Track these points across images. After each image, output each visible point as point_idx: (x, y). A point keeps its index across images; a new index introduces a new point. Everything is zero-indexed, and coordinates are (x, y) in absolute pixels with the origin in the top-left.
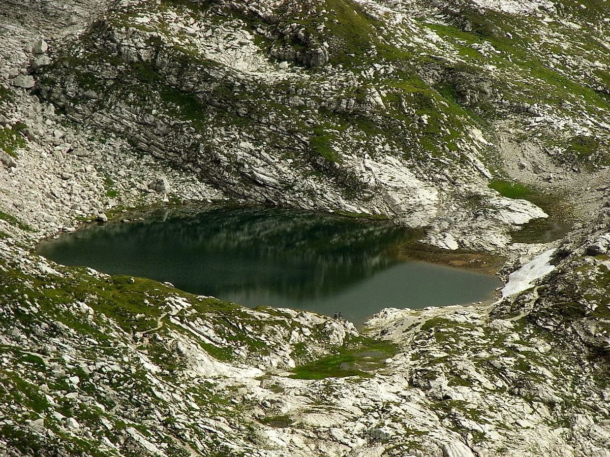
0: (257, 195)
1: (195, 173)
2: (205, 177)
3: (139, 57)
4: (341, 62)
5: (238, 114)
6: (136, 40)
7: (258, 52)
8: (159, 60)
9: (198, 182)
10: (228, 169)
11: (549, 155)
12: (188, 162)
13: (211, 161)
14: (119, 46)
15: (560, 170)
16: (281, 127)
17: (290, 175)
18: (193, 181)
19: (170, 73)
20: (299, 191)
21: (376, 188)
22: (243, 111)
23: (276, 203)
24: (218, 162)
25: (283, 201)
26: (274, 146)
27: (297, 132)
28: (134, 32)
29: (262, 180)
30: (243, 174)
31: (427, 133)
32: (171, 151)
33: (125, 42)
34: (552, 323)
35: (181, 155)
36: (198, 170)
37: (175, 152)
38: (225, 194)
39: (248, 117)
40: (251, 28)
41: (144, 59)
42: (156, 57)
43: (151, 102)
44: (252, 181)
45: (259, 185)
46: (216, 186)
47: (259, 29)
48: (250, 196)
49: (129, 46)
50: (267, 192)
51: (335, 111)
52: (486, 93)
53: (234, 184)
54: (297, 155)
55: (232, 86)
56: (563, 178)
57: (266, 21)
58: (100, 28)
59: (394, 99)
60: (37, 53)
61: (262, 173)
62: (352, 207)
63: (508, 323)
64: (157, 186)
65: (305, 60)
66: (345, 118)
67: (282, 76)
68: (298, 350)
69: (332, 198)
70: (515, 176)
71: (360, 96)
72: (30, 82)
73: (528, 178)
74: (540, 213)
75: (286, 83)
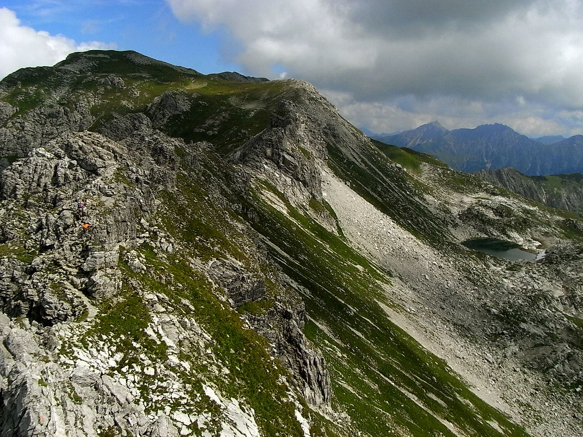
0: (493, 237)
3: (475, 214)
4: (507, 217)
6: (475, 211)
7: (494, 214)
9: (484, 234)
10: (489, 232)
11: (541, 234)
12: (483, 231)
14: (472, 212)
19: (480, 217)
21: (513, 237)
22: (491, 223)
23: (496, 238)
24: (487, 231)
25: (498, 238)
26: (496, 229)
27: (500, 227)
30: (491, 233)
31: (521, 229)
34: (548, 264)
35: (481, 229)
42: (478, 214)
43: (477, 221)
51: (506, 224)
52: (530, 223)
53: (490, 235)
54: (500, 231)
55: (490, 219)
56: (544, 238)
57: (495, 209)
58: (469, 209)
59: (515, 223)
60: (459, 212)
61: (494, 234)
62: (509, 240)
63: (540, 264)
64: (478, 234)
65: (501, 216)
66: (508, 226)
67: (498, 218)
68: (507, 265)
69: (506, 238)
70: (535, 237)
71: (510, 222)
72: (458, 216)
73: (537, 237)
74: (540, 244)
75: (498, 219)
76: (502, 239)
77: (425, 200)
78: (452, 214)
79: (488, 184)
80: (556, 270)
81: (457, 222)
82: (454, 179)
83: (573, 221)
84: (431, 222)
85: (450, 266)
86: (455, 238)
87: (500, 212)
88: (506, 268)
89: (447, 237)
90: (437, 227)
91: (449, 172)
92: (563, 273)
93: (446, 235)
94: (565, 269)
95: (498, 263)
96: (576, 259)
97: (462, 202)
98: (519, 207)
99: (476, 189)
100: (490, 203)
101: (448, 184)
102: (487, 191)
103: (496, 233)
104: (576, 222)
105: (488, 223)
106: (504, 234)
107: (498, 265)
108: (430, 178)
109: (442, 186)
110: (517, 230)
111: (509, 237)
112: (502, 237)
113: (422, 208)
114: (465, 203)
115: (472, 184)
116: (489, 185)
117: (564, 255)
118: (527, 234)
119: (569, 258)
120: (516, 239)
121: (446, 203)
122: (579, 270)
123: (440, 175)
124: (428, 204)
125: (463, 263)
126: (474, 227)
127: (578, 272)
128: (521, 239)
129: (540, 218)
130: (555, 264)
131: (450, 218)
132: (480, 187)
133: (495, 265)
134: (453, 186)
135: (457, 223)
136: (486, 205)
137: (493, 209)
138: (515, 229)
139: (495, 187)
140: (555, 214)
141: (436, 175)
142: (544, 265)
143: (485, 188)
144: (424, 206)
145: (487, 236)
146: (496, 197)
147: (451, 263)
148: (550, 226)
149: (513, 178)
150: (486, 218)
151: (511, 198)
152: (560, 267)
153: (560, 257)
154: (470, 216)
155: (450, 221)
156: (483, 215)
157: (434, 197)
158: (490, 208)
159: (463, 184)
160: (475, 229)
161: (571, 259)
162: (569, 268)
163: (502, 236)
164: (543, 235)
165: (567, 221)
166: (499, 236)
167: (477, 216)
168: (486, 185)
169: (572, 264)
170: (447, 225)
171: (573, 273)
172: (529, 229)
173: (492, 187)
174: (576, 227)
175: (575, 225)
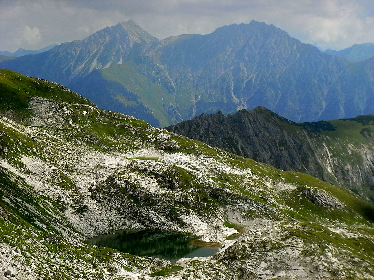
0: (154, 226)
1: (136, 220)
2: (139, 221)
3: (122, 186)
4: (182, 188)
5: (150, 202)
6: (121, 181)
7: (158, 185)
8: (128, 187)
9: (137, 223)
10: (146, 219)
11: (241, 215)
12: (134, 217)
13: (141, 217)
14: (116, 183)
15: (244, 220)
16: (162, 206)
17: (164, 220)
18: (136, 222)
19: (131, 191)
20: (166, 225)
21: (189, 224)
22: (151, 202)
23: (159, 229)
24: (143, 217)
25: (161, 228)
26: (160, 212)
27: (167, 208)
28: (121, 179)
29: (156, 222)
30: (150, 220)
31: (206, 209)
32: (129, 213)
33: (118, 182)
34: (227, 261)
35: (132, 214)
36: (137, 219)
37: (131, 214)
38: (145, 226)
39: (153, 204)
40: (156, 178)
41: (123, 187)
42: (127, 186)
43: (124, 199)
44: (152, 222)
46: (142, 224)
47: (158, 178)
48: (152, 227)
49: (119, 183)
50: (157, 226)
51: (179, 201)
52: (224, 197)
53: (147, 223)
54: (167, 215)
55: (148, 195)
56: (245, 222)
57: (161, 176)
58: (111, 178)
59: (197, 199)
60: (93, 185)
61: (156, 220)
62: (181, 230)
63: (215, 261)
64: (125, 224)
65: (171, 187)
66: (182, 204)
67: (164, 192)
68: (153, 269)
69: (176, 227)
70: (231, 221)
71: (186, 197)
72: (90, 194)
73: (235, 222)
74: (236, 232)
75: (165, 194)
76: (168, 229)
77: (22, 165)
78: (78, 191)
79: (161, 132)
80: (241, 270)
81: (85, 204)
82: (95, 125)
83: (309, 190)
84: (28, 205)
85: (30, 271)
86: (75, 231)
87: (169, 181)
88: (150, 272)
89: (60, 230)
90: (39, 214)
91: (84, 113)
92: (251, 273)
93: (56, 228)
94: (256, 267)
95: (136, 265)
96: (277, 249)
97: (99, 166)
98: (212, 171)
99: (137, 142)
100: (153, 165)
101: (81, 136)
102: (157, 145)
103: (159, 218)
104: (315, 191)
105: (145, 201)
106: (172, 220)
107: (136, 269)
108: (47, 127)
109: (68, 139)
110: (198, 211)
111: (182, 224)
112: (170, 226)
113: (13, 179)
114: (106, 168)
115: (128, 133)
116: (161, 134)
117: (258, 243)
118: (216, 217)
119: (265, 247)
120: (195, 227)
121: (67, 171)
122: (279, 266)
123: (67, 120)
124: (28, 172)
125: (61, 266)
126: (119, 211)
127: (277, 270)
128: (204, 227)
129: (248, 188)
130: (238, 260)
131: (73, 196)
132: (145, 138)
133: (129, 270)
134: (91, 139)
135: (85, 206)
136: (145, 170)
137: (156, 176)
138: (195, 208)
139: (172, 138)
140: (281, 181)
141: (60, 119)
142: (221, 263)
143: (154, 139)
144: (18, 177)
145: (140, 226)
146: (172, 155)
147: (33, 266)
148: (266, 201)
149: (267, 129)
150: (141, 192)
151: (202, 156)
152: (248, 265)
153: (250, 247)
154: (112, 191)
155: (71, 202)
156: (135, 187)
157: (43, 159)
158: (152, 173)
159: (112, 134)
160: (121, 214)
161: (268, 248)
162: (264, 265)
163: (170, 223)
164: (244, 217)
165: (300, 192)
166: (163, 224)
167: (124, 190)
168: (155, 134)
169: (269, 258)
170: (63, 209)
171: (268, 272)
172: (221, 209)
173: (166, 136)
174: (315, 200)
175: (313, 197)
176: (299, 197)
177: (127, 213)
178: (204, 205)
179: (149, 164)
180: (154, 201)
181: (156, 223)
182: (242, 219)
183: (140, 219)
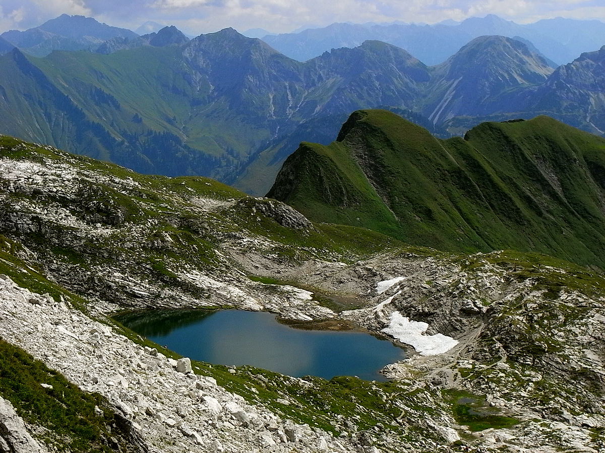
0: (139, 304)
1: (96, 296)
2: (103, 297)
3: (30, 230)
5: (103, 256)
6: (25, 220)
7: (77, 220)
8: (43, 231)
9: (101, 301)
10: (117, 290)
11: (270, 259)
12: (89, 290)
13: (105, 287)
14: (16, 224)
16: (131, 261)
17: (154, 289)
18: (97, 300)
19: (53, 237)
20: (165, 298)
21: (208, 290)
22: (106, 255)
23: (155, 307)
24: (110, 287)
25: (158, 305)
26: (133, 273)
27: (142, 263)
28: (22, 215)
29: (140, 294)
30: (126, 292)
31: (201, 255)
32: (75, 284)
33: (19, 222)
35: (82, 286)
36: (98, 294)
37: (78, 284)
38: (120, 306)
39: (110, 258)
41: (34, 230)
42: (40, 228)
43: (49, 256)
44: (134, 296)
45: (139, 297)
46: (112, 301)
48: (136, 305)
49: (22, 224)
50: (145, 301)
52: (207, 229)
53: (124, 299)
54: (148, 276)
55: (92, 241)
57: (73, 201)
61: (137, 290)
62: (204, 303)
66: (160, 251)
67: (104, 232)
75: (110, 236)
76: (175, 305)
100: (41, 182)
104: (276, 204)
105: (91, 256)
110: (194, 262)
111: (193, 291)
112: (173, 298)
118: (228, 268)
119: (554, 317)
120: (221, 294)
128: (237, 290)
138: (188, 258)
145: (114, 308)
162: (592, 355)
163: (168, 291)
164: (278, 262)
165: (250, 207)
166: (158, 296)
167: (39, 237)
172: (219, 252)
174: (282, 219)
175: (277, 214)
176: (255, 217)
177: (68, 283)
178: (194, 248)
179: (30, 180)
180: (110, 253)
181: (142, 297)
182: (276, 266)
183: (105, 293)
